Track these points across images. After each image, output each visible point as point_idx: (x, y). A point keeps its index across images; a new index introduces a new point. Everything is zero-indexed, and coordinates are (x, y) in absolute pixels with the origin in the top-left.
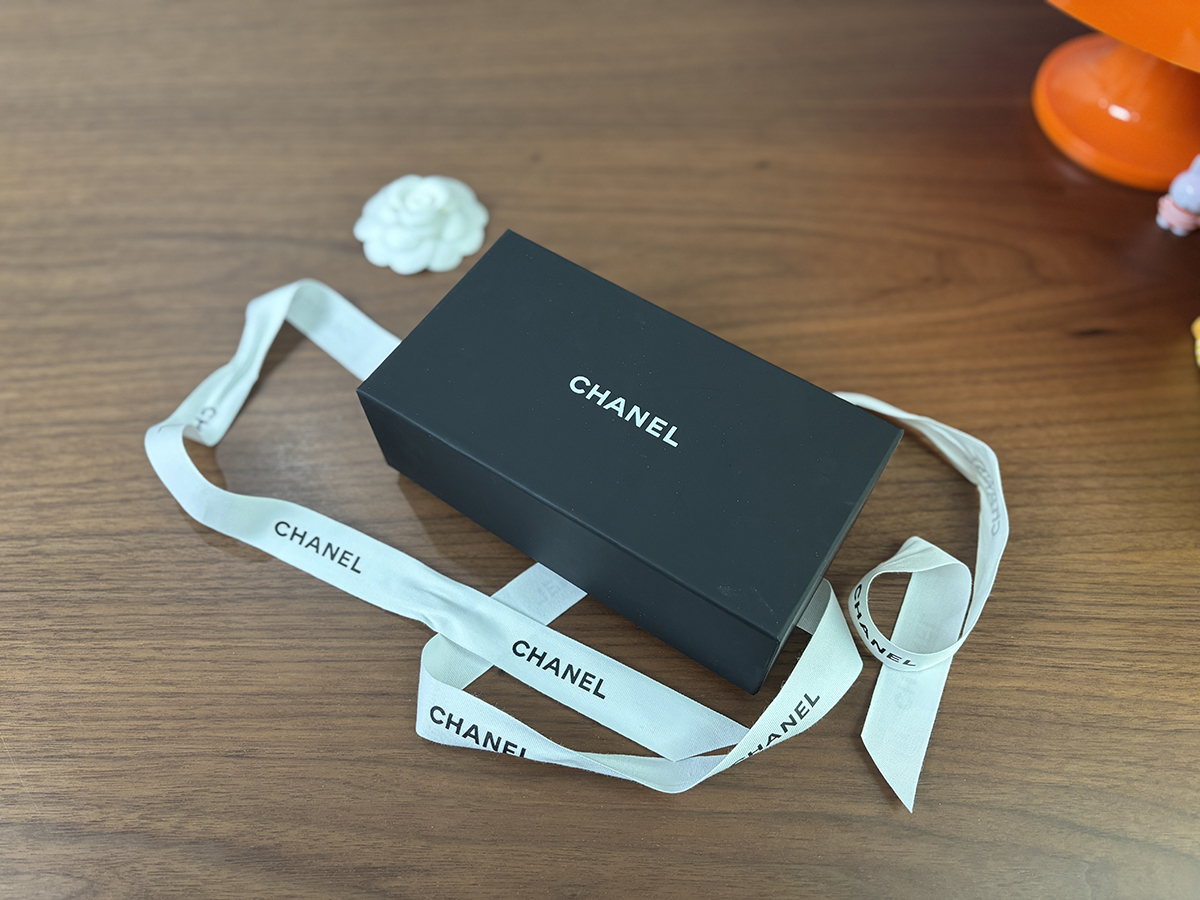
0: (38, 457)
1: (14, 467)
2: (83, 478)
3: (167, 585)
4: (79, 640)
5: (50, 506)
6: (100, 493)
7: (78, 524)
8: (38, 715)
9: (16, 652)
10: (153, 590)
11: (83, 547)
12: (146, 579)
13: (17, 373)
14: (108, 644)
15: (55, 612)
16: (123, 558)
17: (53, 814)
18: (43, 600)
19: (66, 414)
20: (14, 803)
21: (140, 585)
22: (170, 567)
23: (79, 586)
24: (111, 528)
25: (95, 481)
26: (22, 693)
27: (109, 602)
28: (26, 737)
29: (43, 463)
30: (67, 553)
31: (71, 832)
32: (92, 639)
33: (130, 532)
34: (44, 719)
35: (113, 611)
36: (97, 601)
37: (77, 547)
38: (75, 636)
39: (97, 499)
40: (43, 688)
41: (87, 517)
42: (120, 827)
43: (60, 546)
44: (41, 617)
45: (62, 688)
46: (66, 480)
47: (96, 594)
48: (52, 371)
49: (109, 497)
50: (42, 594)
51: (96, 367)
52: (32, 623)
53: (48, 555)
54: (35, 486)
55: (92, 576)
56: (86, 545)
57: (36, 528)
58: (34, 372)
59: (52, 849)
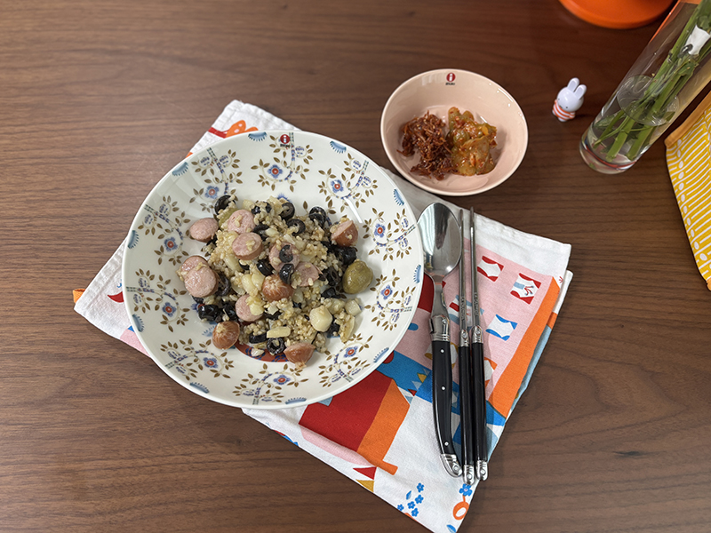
0: (25, 176)
1: (13, 181)
2: (50, 187)
3: (98, 243)
4: (57, 269)
5: (34, 202)
6: (59, 195)
7: (51, 212)
8: (40, 305)
9: (27, 274)
10: (91, 245)
11: (54, 223)
12: (87, 240)
13: (8, 129)
14: (71, 271)
15: (44, 255)
16: (74, 229)
17: (53, 349)
18: (37, 249)
19: (37, 153)
20: (33, 344)
21: (84, 242)
22: (98, 234)
23: (54, 242)
24: (67, 214)
25: (56, 189)
26: (31, 294)
27: (71, 251)
28: (36, 314)
29: (27, 178)
30: (46, 225)
31: (62, 357)
32: (63, 268)
33: (76, 216)
34: (43, 306)
35: (73, 255)
36: (64, 250)
37: (50, 223)
38: (55, 267)
39: (58, 198)
40: (41, 292)
41: (54, 207)
42: (86, 355)
43: (42, 222)
44: (37, 257)
45: (50, 292)
46: (40, 188)
47: (63, 246)
48: (27, 129)
49: (64, 197)
50: (36, 246)
51: (50, 127)
52: (32, 260)
53: (36, 227)
54: (25, 191)
55: (60, 238)
56: (55, 222)
57: (28, 213)
58: (17, 129)
59: (54, 365)
